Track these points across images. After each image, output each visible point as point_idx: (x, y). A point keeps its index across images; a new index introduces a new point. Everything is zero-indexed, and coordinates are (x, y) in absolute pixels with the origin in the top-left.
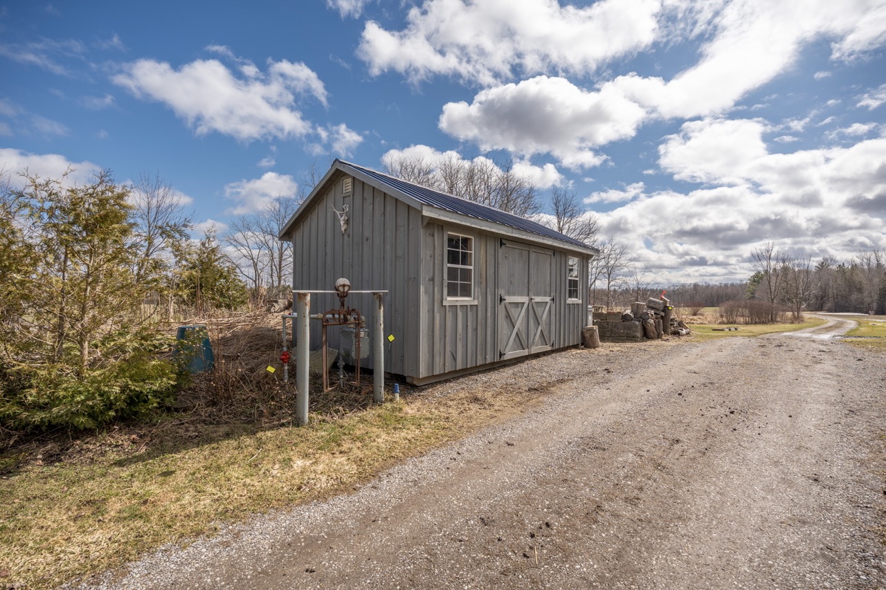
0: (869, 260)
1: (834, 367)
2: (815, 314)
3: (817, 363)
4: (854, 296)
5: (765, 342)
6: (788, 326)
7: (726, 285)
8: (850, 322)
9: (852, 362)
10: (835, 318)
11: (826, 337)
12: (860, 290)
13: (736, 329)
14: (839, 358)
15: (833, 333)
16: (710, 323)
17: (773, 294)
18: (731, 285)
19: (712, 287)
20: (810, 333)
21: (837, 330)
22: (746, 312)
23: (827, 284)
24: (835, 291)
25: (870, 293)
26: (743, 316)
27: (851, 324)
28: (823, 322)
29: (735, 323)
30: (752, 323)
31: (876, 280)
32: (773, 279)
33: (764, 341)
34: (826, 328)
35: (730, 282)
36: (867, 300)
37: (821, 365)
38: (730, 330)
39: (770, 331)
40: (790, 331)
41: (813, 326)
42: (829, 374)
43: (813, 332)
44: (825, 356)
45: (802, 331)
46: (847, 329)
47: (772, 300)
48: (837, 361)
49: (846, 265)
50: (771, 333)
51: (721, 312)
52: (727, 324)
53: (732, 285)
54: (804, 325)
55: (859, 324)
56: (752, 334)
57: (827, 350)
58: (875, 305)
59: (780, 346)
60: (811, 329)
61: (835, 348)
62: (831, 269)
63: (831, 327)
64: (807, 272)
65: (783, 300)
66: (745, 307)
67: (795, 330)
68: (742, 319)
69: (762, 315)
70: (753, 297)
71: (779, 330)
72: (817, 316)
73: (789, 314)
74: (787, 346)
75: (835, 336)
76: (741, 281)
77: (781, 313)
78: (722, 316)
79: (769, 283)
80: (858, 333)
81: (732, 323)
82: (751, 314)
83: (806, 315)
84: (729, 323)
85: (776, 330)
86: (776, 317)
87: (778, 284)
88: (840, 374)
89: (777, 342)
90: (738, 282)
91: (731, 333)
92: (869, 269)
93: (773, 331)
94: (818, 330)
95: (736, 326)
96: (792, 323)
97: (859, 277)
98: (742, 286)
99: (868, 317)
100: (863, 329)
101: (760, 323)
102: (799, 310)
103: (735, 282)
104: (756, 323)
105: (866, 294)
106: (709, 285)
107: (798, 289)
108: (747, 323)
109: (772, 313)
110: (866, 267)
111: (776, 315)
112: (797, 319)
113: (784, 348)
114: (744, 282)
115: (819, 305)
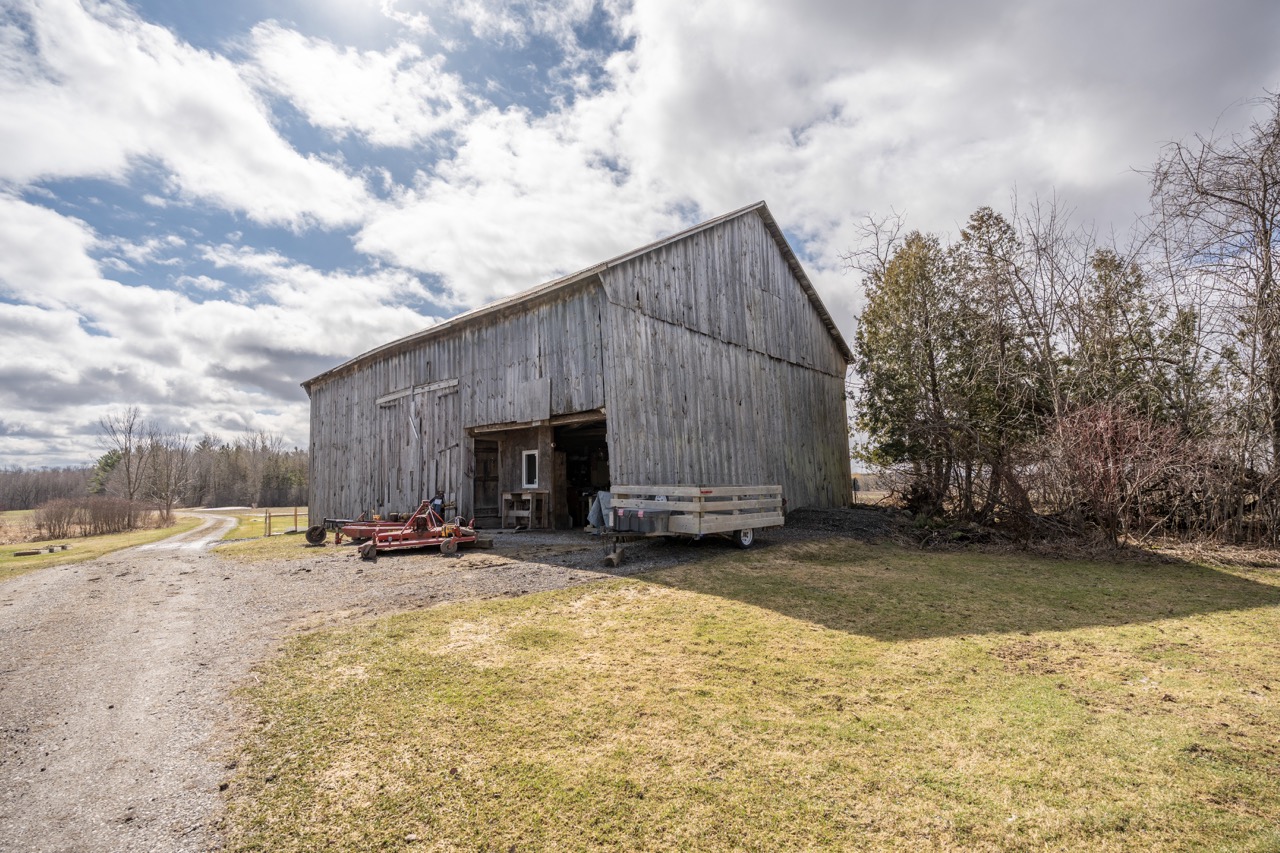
0: (254, 441)
1: (193, 598)
2: (191, 511)
3: (173, 594)
4: (238, 486)
5: (101, 571)
6: (152, 533)
7: (55, 471)
8: (229, 518)
9: (218, 584)
10: (215, 516)
11: (198, 545)
12: (244, 478)
13: (63, 548)
14: (202, 580)
15: (209, 538)
16: (12, 541)
17: (132, 485)
18: (65, 470)
19: (27, 474)
20: (180, 541)
21: (214, 533)
22: (87, 515)
23: (208, 471)
24: (217, 480)
25: (254, 481)
26: (80, 522)
27: (231, 522)
28: (198, 522)
29: (64, 536)
30: (95, 534)
31: (260, 466)
32: (135, 462)
33: (101, 569)
34: (201, 532)
35: (63, 466)
36: (251, 490)
37: (177, 597)
38: (51, 551)
39: (122, 545)
40: (152, 542)
41: (185, 531)
42: (186, 609)
43: (185, 540)
44: (186, 580)
45: (170, 539)
46: (226, 531)
47: (131, 495)
48: (202, 585)
49: (231, 446)
50: (122, 548)
51: (38, 518)
52: (49, 539)
53: (68, 470)
54: (174, 529)
55: (240, 522)
56: (89, 555)
57: (191, 571)
58: (258, 497)
59: (123, 575)
60: (182, 535)
61: (202, 566)
62: (213, 451)
63: (207, 529)
64: (183, 453)
65: (147, 495)
66: (85, 507)
67: (160, 539)
68: (77, 529)
69: (112, 519)
70: (101, 492)
71: (137, 542)
72: (193, 515)
73: (156, 514)
74: (136, 573)
75: (209, 543)
76: (85, 463)
77: (143, 513)
78: (40, 527)
79: (128, 470)
80: (237, 535)
81: (58, 537)
82: (95, 518)
83: (179, 514)
84: (53, 537)
85: (132, 543)
86: (135, 521)
87: (141, 470)
88: (199, 607)
89: (122, 568)
90: (80, 466)
91: (52, 557)
92: (254, 452)
93: (126, 544)
94: (191, 535)
95: (63, 542)
96: (159, 527)
97: (244, 462)
98: (84, 472)
99: (250, 511)
100: (243, 528)
101: (109, 532)
102: (169, 507)
103: (73, 466)
104: (102, 533)
105: (250, 483)
106: (20, 471)
107: (169, 477)
108: (86, 535)
109: (129, 516)
110: (251, 450)
111: (136, 517)
112: (166, 521)
113: (129, 578)
114: (91, 465)
115: (196, 499)
